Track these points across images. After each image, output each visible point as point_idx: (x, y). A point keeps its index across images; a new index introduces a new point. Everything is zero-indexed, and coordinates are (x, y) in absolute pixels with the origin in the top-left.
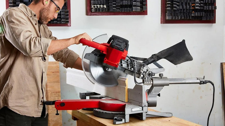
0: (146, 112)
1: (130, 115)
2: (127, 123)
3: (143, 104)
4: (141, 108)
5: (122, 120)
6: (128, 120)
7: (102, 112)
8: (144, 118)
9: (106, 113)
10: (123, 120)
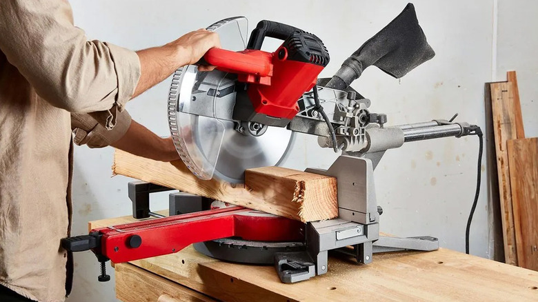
0: (373, 242)
1: (329, 251)
2: (321, 276)
3: (367, 215)
4: (360, 228)
5: (306, 269)
6: (323, 268)
7: (232, 245)
8: (367, 258)
9: (244, 247)
10: (312, 268)
